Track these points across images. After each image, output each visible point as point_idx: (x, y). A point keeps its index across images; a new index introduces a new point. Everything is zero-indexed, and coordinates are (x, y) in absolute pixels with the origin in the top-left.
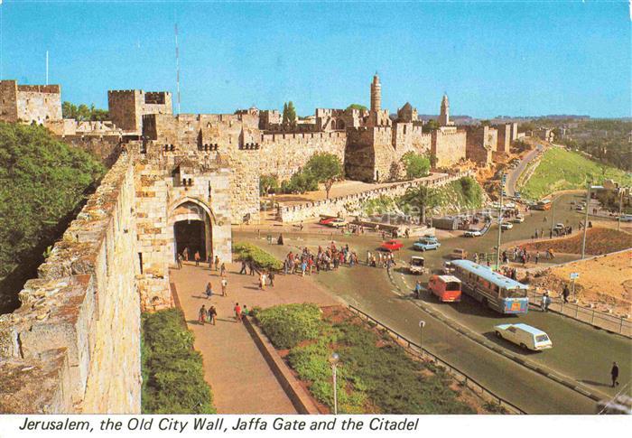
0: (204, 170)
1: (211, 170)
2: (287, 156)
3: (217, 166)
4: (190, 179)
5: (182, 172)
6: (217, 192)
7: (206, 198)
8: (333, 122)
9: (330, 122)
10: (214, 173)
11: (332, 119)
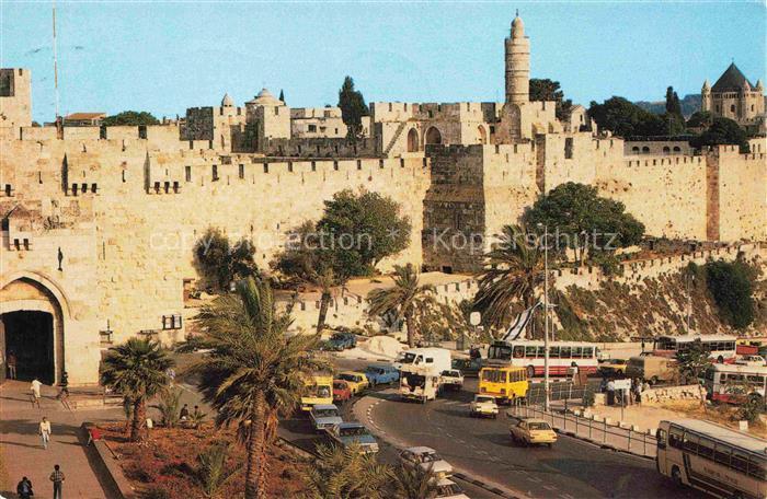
0: (51, 224)
1: (62, 225)
2: (273, 210)
3: (72, 219)
4: (26, 241)
5: (12, 228)
6: (72, 262)
7: (53, 272)
8: (412, 133)
9: (405, 132)
10: (67, 231)
11: (410, 125)
